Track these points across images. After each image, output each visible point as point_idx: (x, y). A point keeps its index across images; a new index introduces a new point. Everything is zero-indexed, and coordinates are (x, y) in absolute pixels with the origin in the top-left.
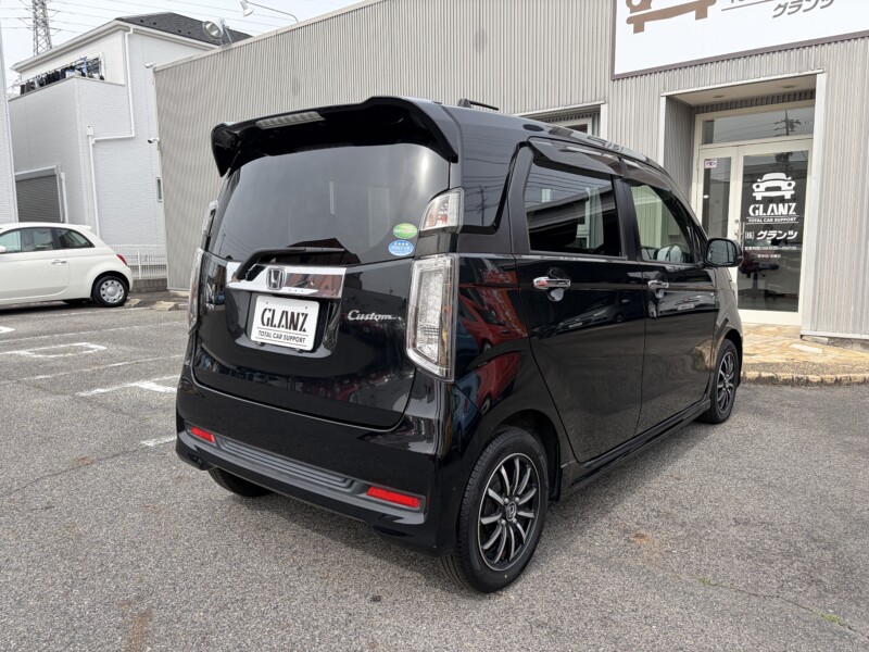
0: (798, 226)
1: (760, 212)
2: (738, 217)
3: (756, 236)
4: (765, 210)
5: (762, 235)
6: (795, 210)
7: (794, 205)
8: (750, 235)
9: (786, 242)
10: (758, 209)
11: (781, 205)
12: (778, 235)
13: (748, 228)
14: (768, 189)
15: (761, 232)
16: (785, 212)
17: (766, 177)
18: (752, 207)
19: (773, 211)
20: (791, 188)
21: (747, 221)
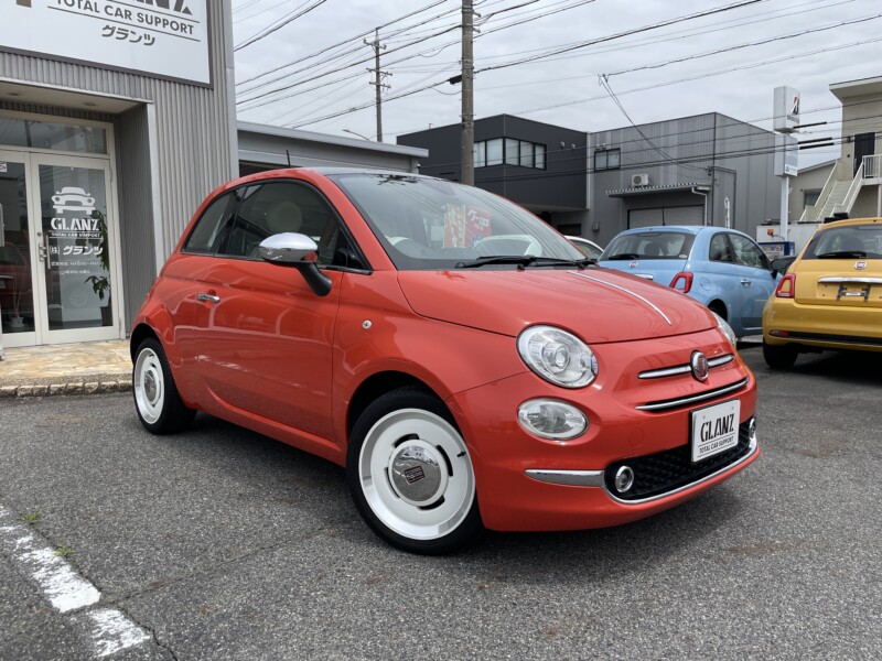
0: (103, 243)
1: (63, 226)
2: (40, 230)
3: (62, 251)
4: (68, 225)
5: (69, 251)
6: (97, 226)
7: (96, 221)
8: (55, 250)
10: (61, 222)
11: (83, 221)
12: (85, 251)
13: (53, 243)
14: (68, 203)
15: (67, 247)
16: (89, 228)
17: (65, 190)
18: (53, 220)
19: (76, 225)
20: (91, 204)
21: (50, 235)
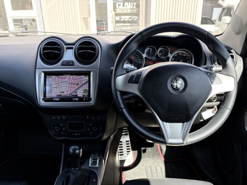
0: (137, 14)
1: (121, 7)
2: (112, 9)
3: (120, 18)
4: (123, 6)
5: (123, 18)
6: (136, 6)
7: (135, 4)
8: (118, 18)
9: (133, 22)
10: (120, 5)
11: (130, 3)
12: (130, 18)
13: (117, 15)
15: (122, 17)
16: (132, 7)
18: (118, 4)
19: (126, 6)
21: (116, 11)
